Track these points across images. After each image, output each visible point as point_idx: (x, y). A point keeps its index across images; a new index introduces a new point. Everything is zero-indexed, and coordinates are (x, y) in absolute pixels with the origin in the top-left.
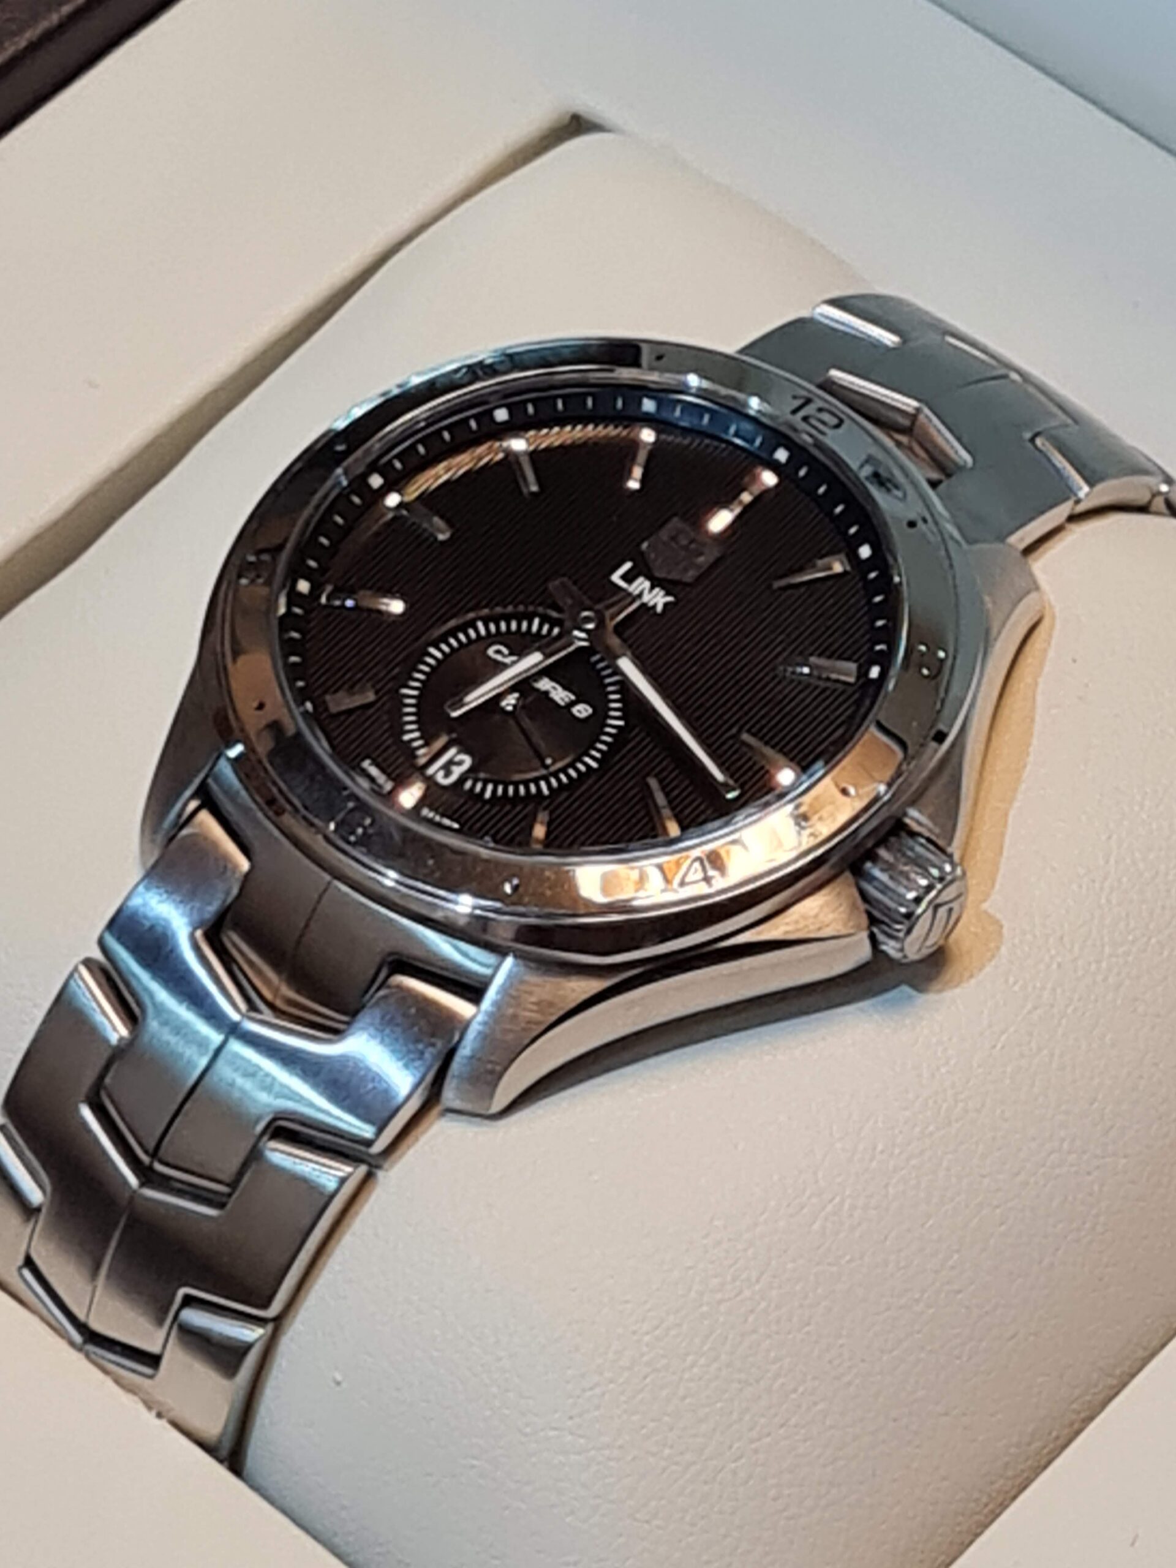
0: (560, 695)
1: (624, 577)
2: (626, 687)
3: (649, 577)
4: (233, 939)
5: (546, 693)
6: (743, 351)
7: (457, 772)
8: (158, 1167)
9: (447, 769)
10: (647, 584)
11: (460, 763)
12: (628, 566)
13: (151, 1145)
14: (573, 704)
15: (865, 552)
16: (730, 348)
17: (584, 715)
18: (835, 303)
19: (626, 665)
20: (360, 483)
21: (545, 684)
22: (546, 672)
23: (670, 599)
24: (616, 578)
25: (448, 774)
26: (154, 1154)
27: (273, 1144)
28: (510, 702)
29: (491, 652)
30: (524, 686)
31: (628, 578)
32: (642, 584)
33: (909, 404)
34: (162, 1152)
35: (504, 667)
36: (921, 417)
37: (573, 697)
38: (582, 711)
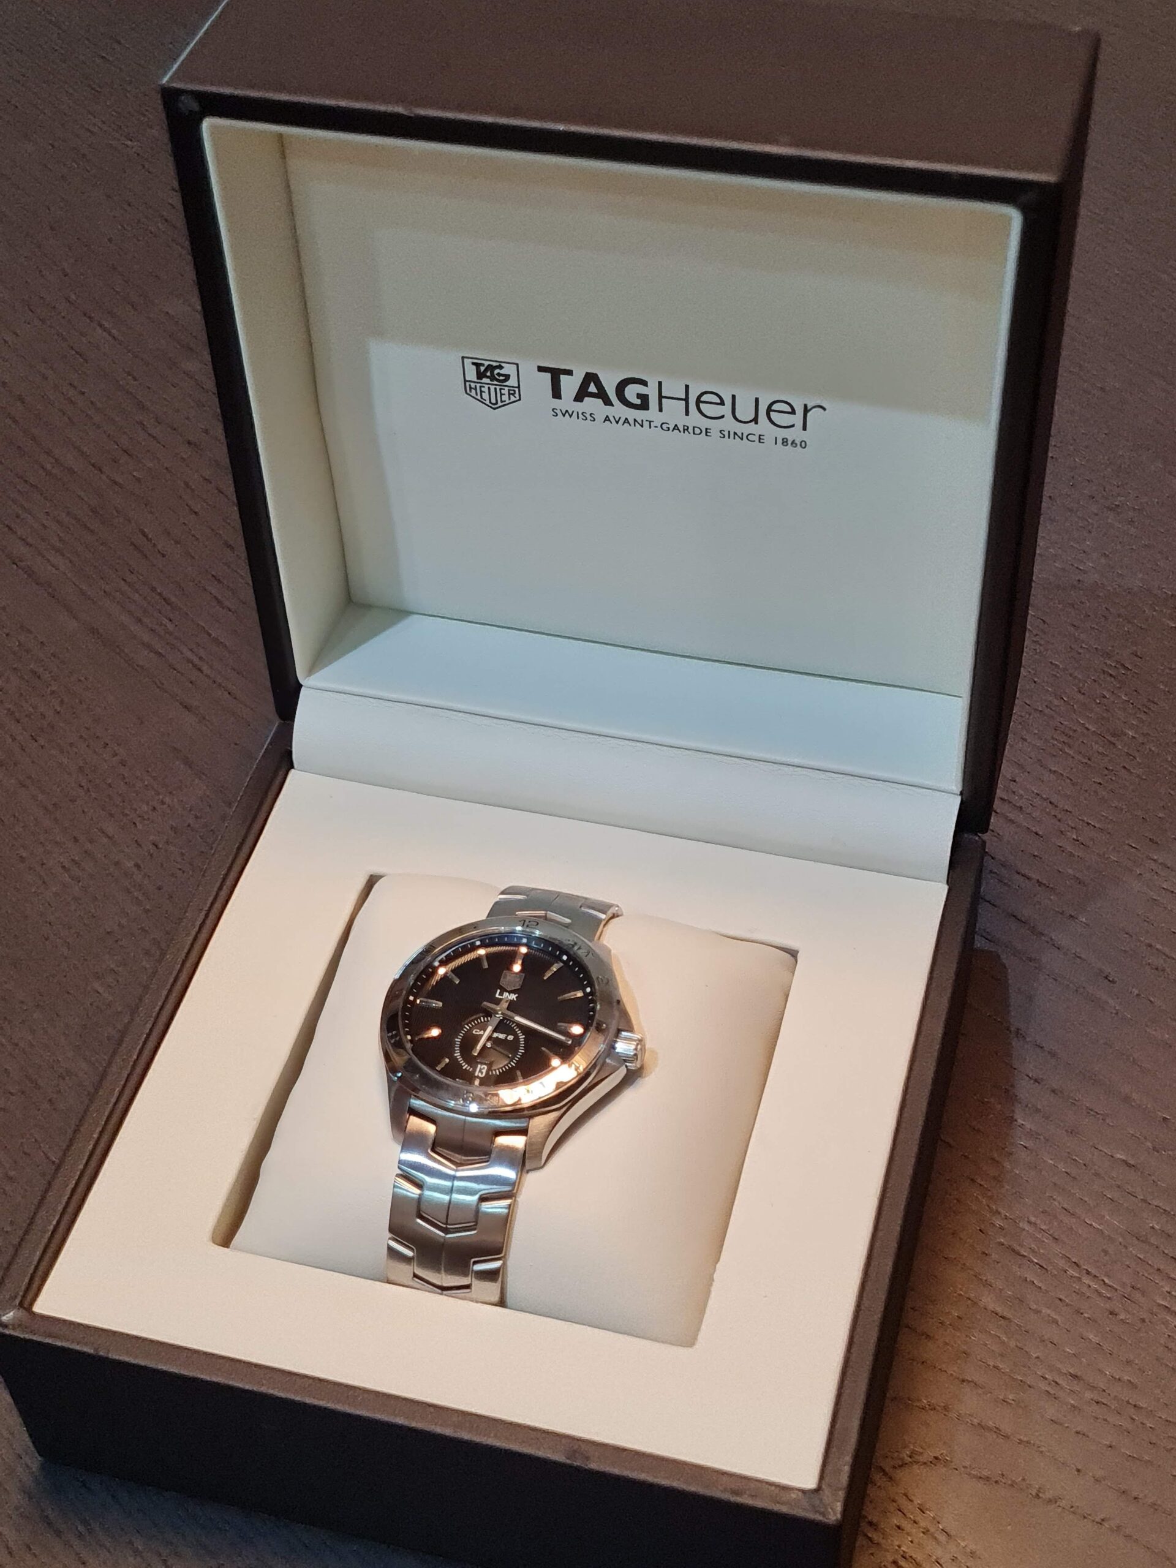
0: (502, 1036)
1: (499, 995)
2: (519, 1025)
3: (507, 991)
4: (439, 1149)
5: (497, 1037)
6: (488, 917)
7: (484, 1071)
8: (449, 1226)
9: (480, 1071)
10: (507, 994)
11: (484, 1068)
12: (499, 991)
13: (444, 1221)
14: (506, 1037)
15: (565, 958)
16: (484, 918)
17: (512, 1039)
18: (503, 893)
19: (518, 1019)
20: (407, 1001)
21: (495, 1035)
22: (495, 1031)
23: (517, 995)
24: (497, 996)
25: (482, 1073)
26: (446, 1224)
27: (483, 1204)
28: (489, 1045)
29: (474, 1032)
30: (490, 1038)
31: (501, 994)
32: (506, 994)
33: (542, 913)
34: (449, 1222)
35: (482, 1035)
36: (548, 916)
37: (505, 1035)
38: (511, 1038)
